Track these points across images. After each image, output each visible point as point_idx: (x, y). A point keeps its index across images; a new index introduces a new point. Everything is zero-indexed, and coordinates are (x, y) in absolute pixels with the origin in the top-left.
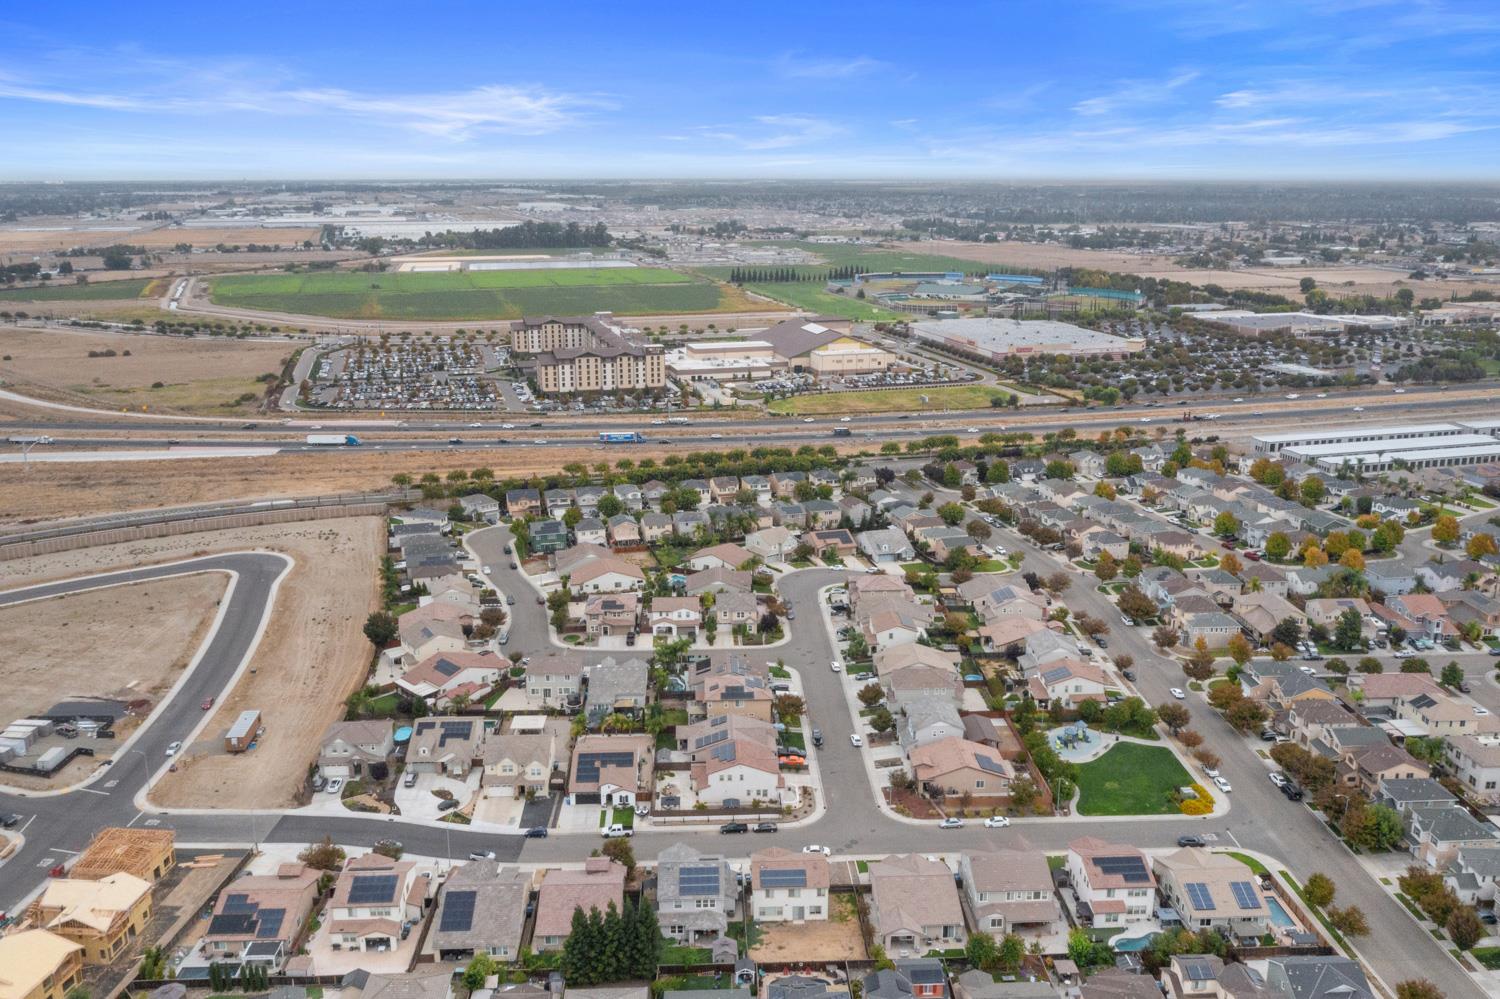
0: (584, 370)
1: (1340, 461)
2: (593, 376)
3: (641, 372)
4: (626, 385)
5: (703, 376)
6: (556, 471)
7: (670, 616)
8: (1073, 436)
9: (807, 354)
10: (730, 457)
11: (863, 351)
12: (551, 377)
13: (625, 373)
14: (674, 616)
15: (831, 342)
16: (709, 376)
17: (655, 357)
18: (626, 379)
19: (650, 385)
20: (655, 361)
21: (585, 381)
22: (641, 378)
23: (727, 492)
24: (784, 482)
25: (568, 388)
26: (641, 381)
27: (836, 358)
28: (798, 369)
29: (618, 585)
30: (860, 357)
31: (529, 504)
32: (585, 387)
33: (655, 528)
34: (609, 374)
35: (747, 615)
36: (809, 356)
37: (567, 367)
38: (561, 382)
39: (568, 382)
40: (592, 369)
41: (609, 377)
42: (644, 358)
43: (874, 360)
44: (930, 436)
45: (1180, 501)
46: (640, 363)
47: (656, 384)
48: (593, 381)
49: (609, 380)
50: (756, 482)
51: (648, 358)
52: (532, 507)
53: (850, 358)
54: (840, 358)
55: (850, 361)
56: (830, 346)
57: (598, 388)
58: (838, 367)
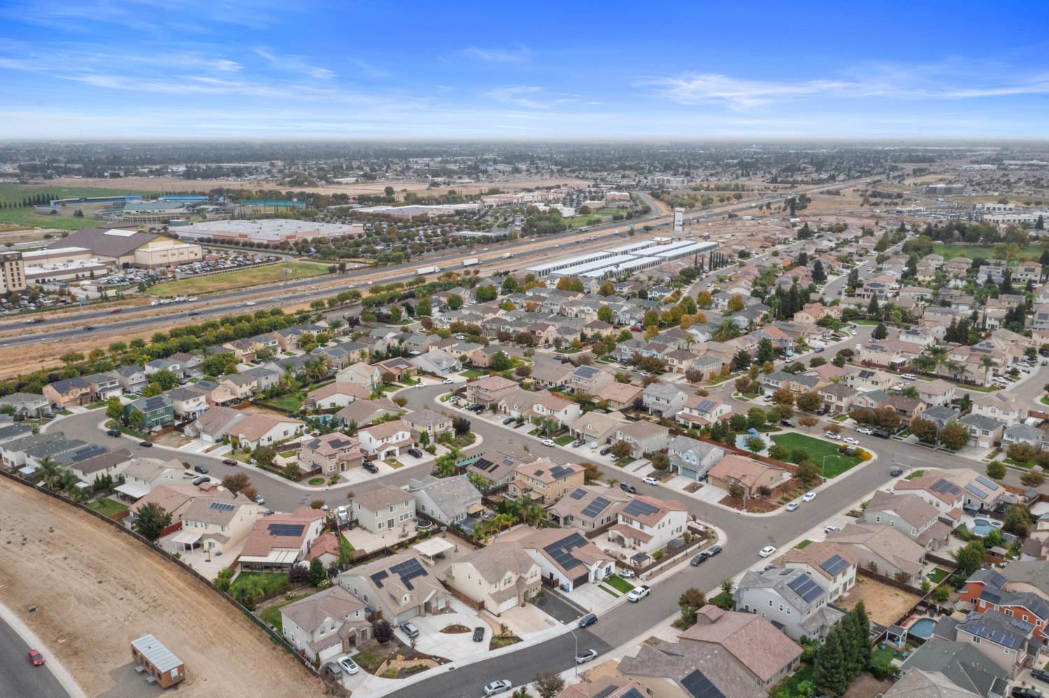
1: (600, 273)
5: (46, 279)
6: (52, 364)
7: (390, 441)
8: (424, 282)
9: (132, 252)
11: (176, 247)
14: (393, 440)
15: (150, 241)
16: (51, 278)
17: (14, 263)
19: (12, 289)
20: (14, 267)
24: (289, 337)
26: (2, 287)
27: (162, 253)
28: (126, 266)
29: (286, 433)
30: (181, 251)
31: (80, 393)
33: (244, 385)
35: (446, 425)
36: (133, 254)
42: (3, 265)
43: (192, 252)
44: (342, 292)
45: (553, 307)
47: (18, 288)
50: (267, 340)
51: (7, 264)
52: (82, 395)
53: (173, 252)
54: (165, 253)
55: (173, 255)
56: (150, 244)
58: (165, 260)
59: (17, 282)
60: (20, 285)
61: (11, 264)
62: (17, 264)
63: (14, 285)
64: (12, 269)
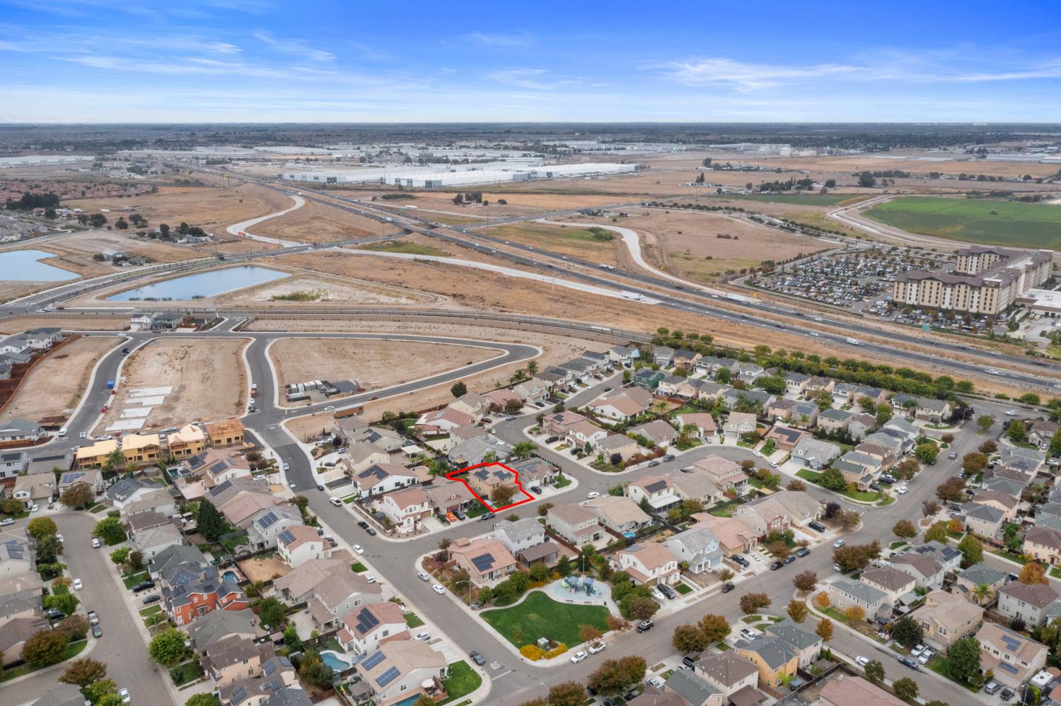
0: (927, 290)
2: (934, 295)
3: (976, 300)
4: (960, 308)
10: (899, 372)
12: (901, 290)
13: (961, 298)
17: (990, 289)
18: (961, 303)
19: (981, 311)
21: (926, 298)
22: (975, 304)
23: (813, 389)
25: (913, 301)
26: (975, 307)
29: (614, 414)
32: (926, 303)
34: (948, 297)
37: (915, 286)
38: (908, 296)
39: (914, 297)
40: (934, 291)
41: (948, 298)
42: (980, 288)
46: (976, 293)
47: (987, 311)
48: (933, 299)
49: (947, 301)
51: (984, 289)
57: (937, 305)
59: (988, 306)
60: (990, 309)
61: (987, 290)
62: (993, 291)
63: (985, 308)
64: (986, 294)
